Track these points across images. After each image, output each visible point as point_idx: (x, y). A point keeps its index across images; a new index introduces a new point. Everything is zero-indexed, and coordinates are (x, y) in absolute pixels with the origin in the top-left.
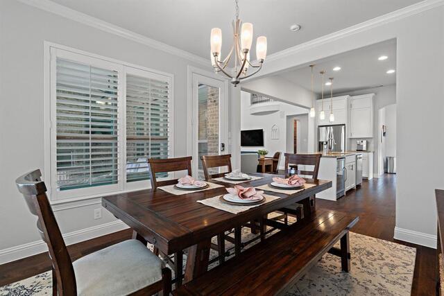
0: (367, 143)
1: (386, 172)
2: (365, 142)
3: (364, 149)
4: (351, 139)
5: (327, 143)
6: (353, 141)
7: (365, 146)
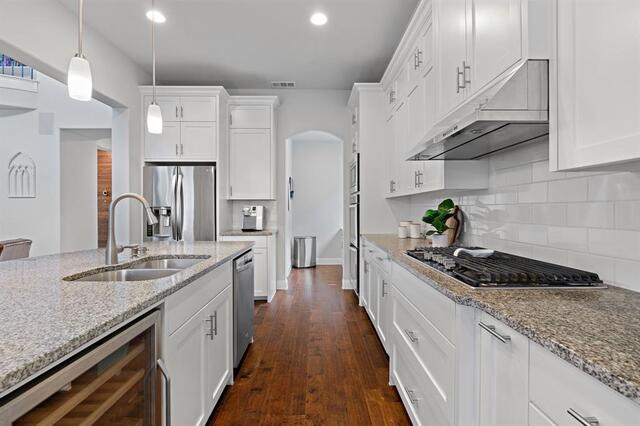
0: (265, 212)
1: (294, 267)
2: (260, 209)
3: (259, 226)
4: (231, 202)
5: (169, 211)
6: (236, 207)
7: (259, 219)
